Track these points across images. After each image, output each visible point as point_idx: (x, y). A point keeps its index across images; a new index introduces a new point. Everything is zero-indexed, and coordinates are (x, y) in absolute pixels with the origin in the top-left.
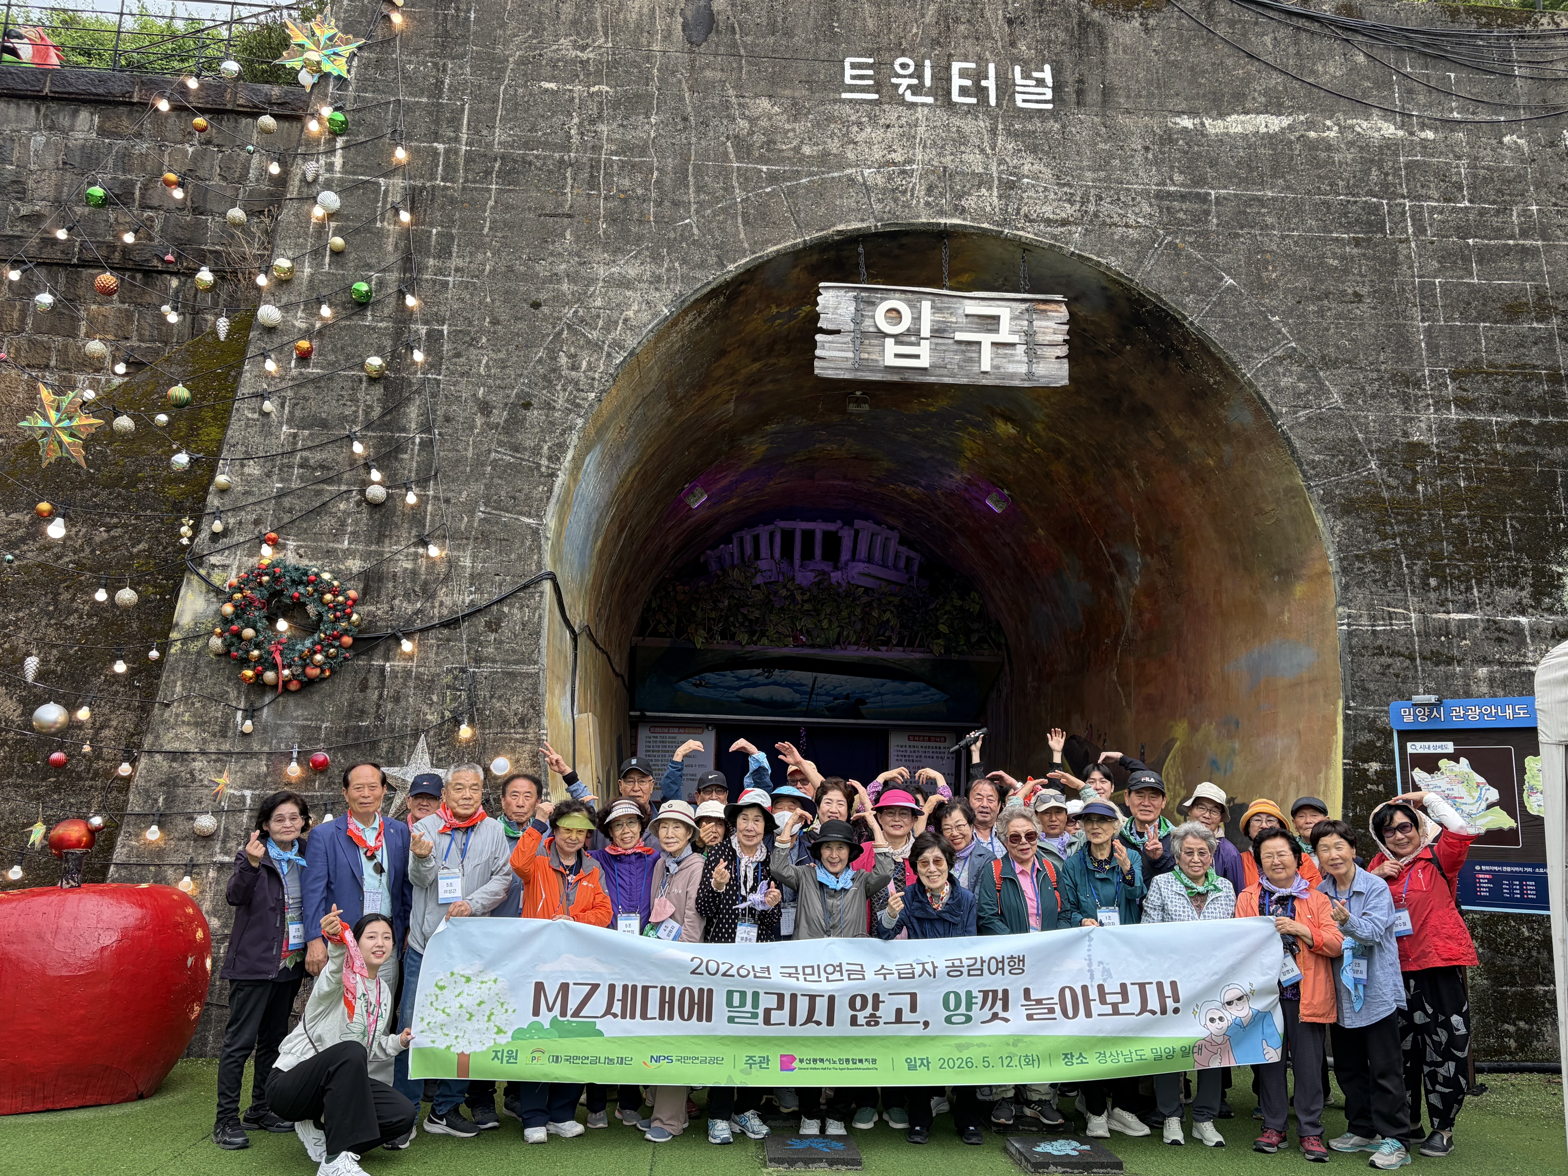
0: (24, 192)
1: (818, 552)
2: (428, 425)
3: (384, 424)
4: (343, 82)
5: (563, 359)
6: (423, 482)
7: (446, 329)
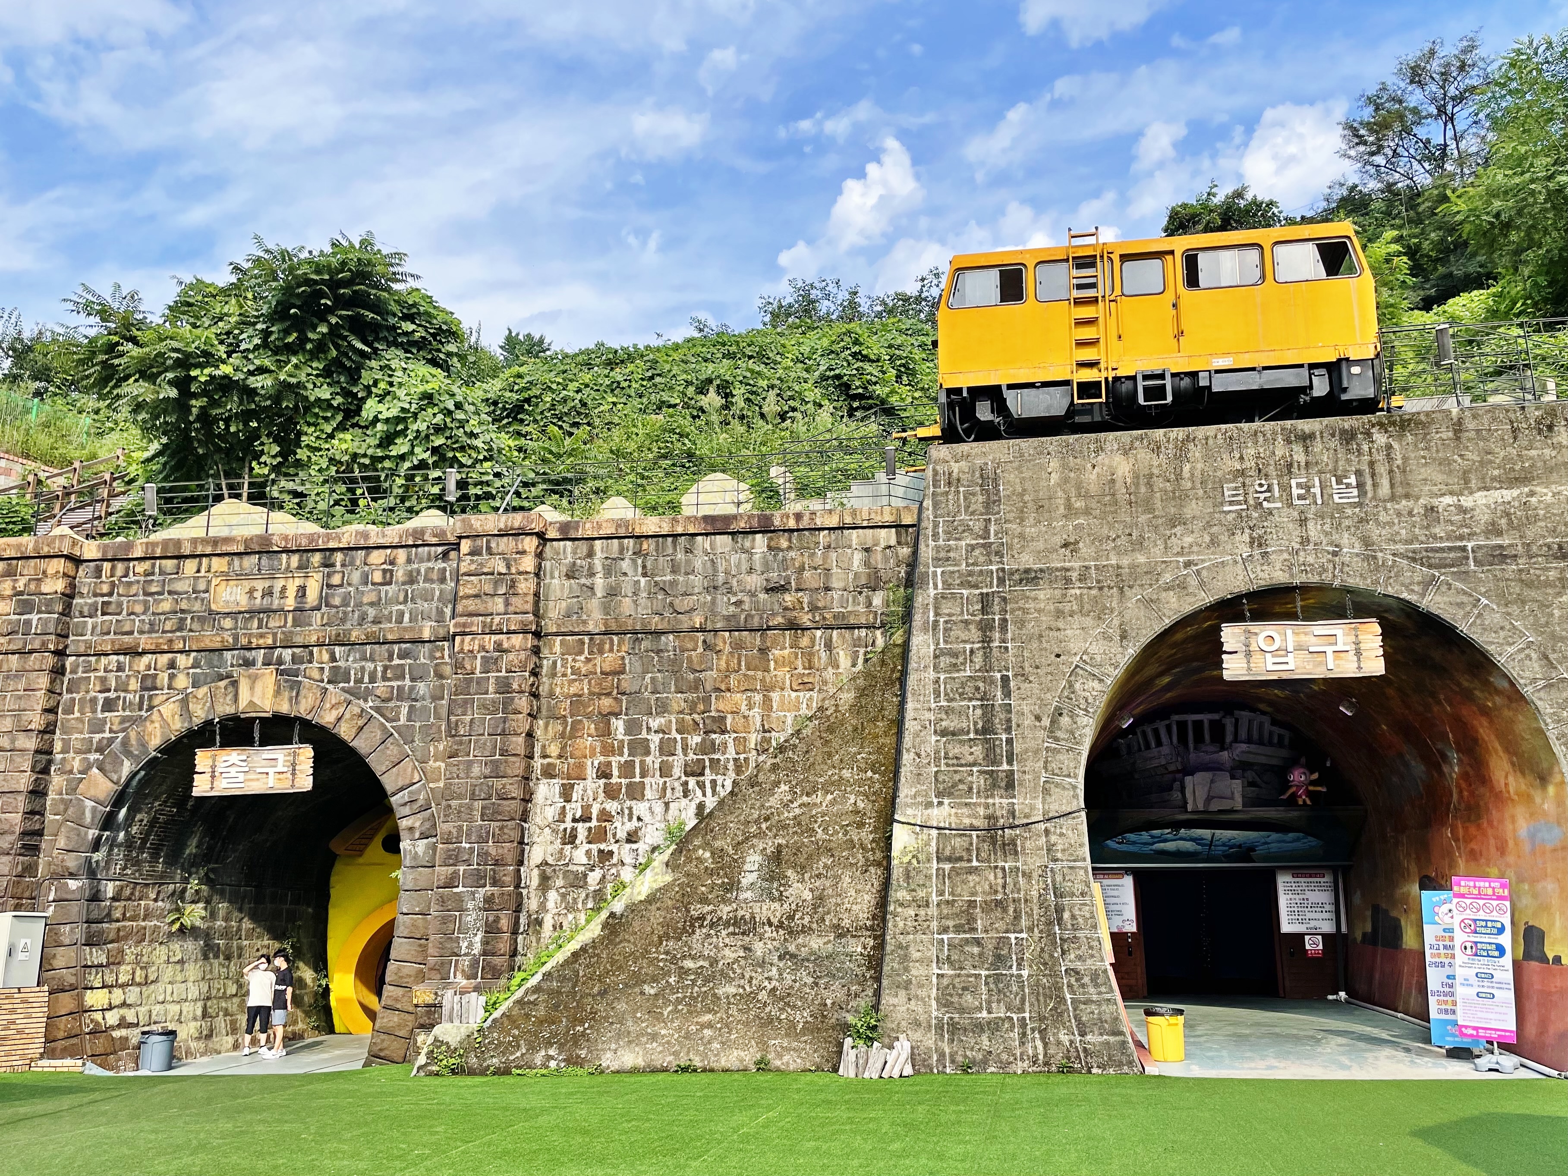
0: (731, 588)
1: (1207, 737)
2: (1008, 730)
3: (985, 731)
4: (935, 536)
5: (1077, 686)
6: (1010, 762)
7: (1010, 674)
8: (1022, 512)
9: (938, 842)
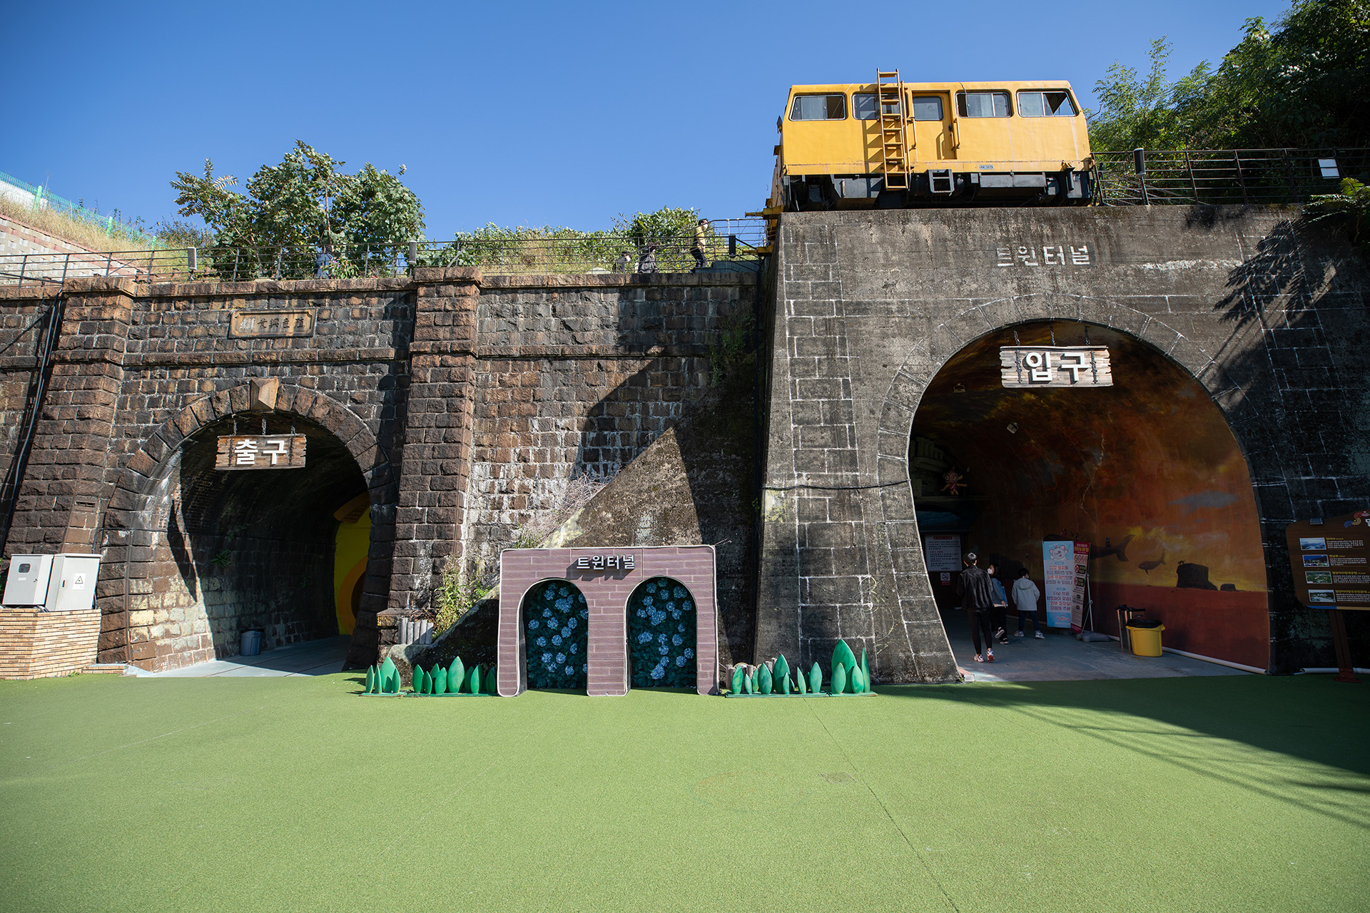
2: (850, 420)
3: (832, 421)
4: (788, 277)
5: (901, 388)
6: (853, 445)
7: (850, 379)
8: (852, 261)
9: (799, 505)
